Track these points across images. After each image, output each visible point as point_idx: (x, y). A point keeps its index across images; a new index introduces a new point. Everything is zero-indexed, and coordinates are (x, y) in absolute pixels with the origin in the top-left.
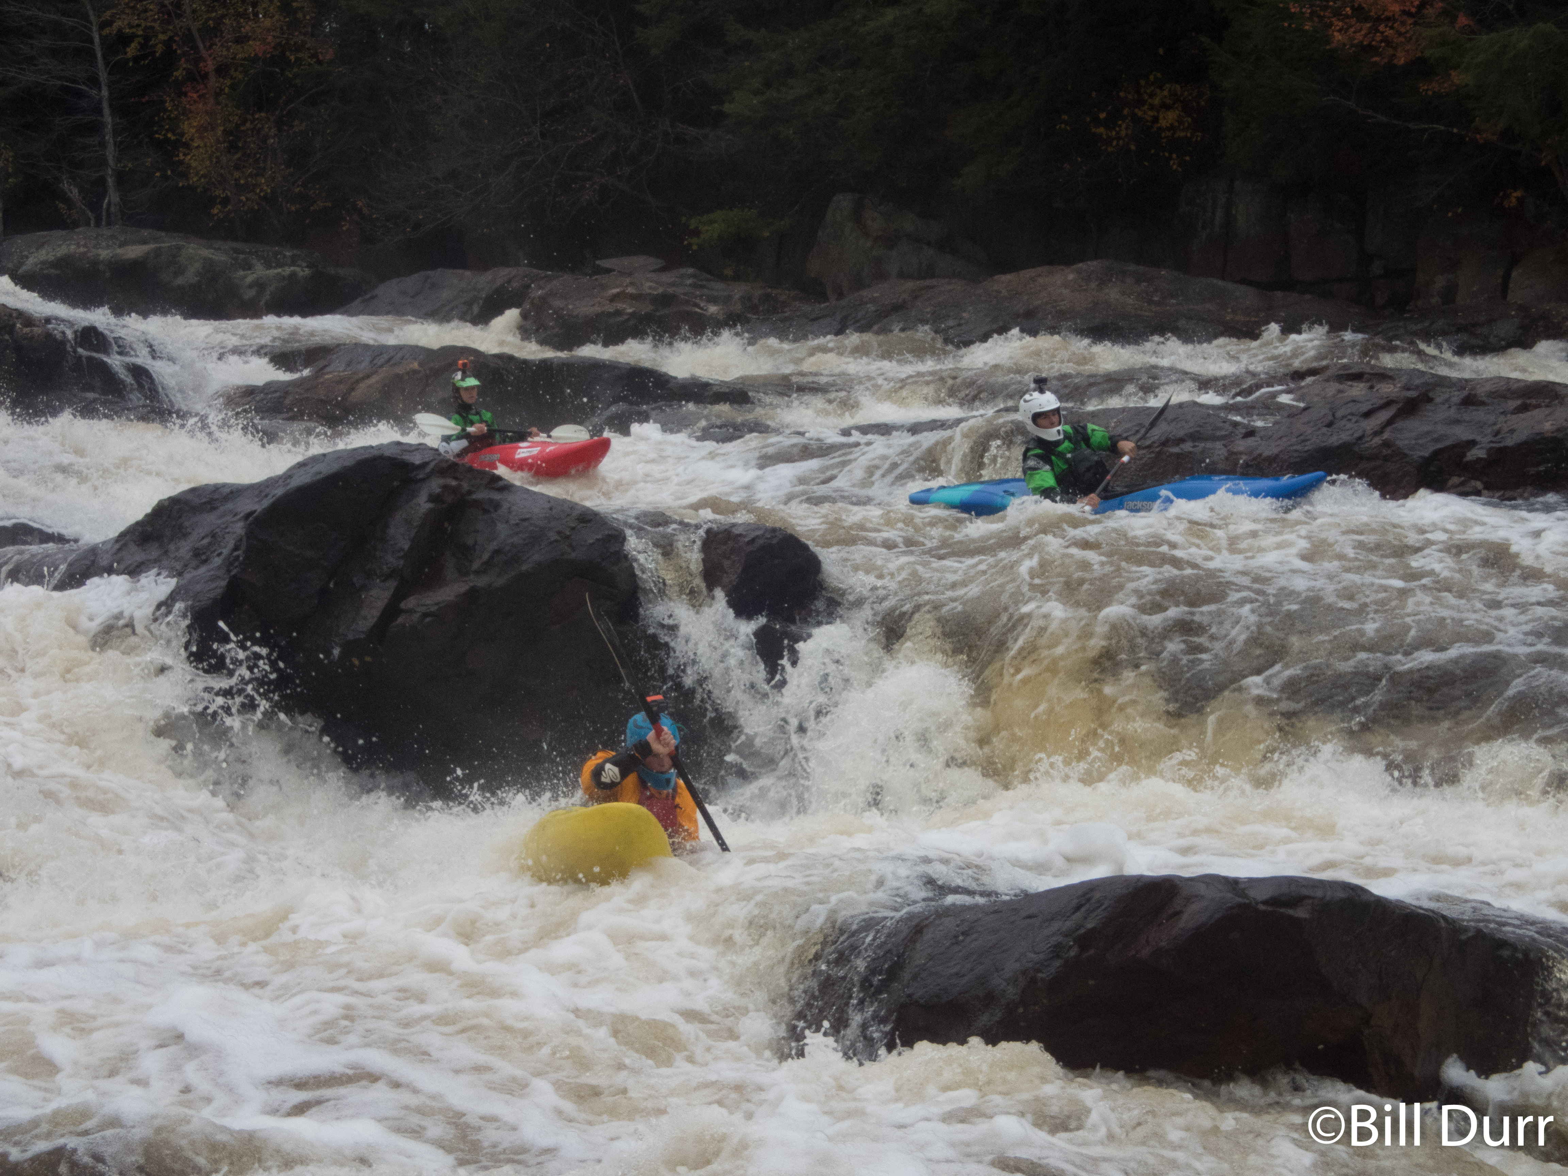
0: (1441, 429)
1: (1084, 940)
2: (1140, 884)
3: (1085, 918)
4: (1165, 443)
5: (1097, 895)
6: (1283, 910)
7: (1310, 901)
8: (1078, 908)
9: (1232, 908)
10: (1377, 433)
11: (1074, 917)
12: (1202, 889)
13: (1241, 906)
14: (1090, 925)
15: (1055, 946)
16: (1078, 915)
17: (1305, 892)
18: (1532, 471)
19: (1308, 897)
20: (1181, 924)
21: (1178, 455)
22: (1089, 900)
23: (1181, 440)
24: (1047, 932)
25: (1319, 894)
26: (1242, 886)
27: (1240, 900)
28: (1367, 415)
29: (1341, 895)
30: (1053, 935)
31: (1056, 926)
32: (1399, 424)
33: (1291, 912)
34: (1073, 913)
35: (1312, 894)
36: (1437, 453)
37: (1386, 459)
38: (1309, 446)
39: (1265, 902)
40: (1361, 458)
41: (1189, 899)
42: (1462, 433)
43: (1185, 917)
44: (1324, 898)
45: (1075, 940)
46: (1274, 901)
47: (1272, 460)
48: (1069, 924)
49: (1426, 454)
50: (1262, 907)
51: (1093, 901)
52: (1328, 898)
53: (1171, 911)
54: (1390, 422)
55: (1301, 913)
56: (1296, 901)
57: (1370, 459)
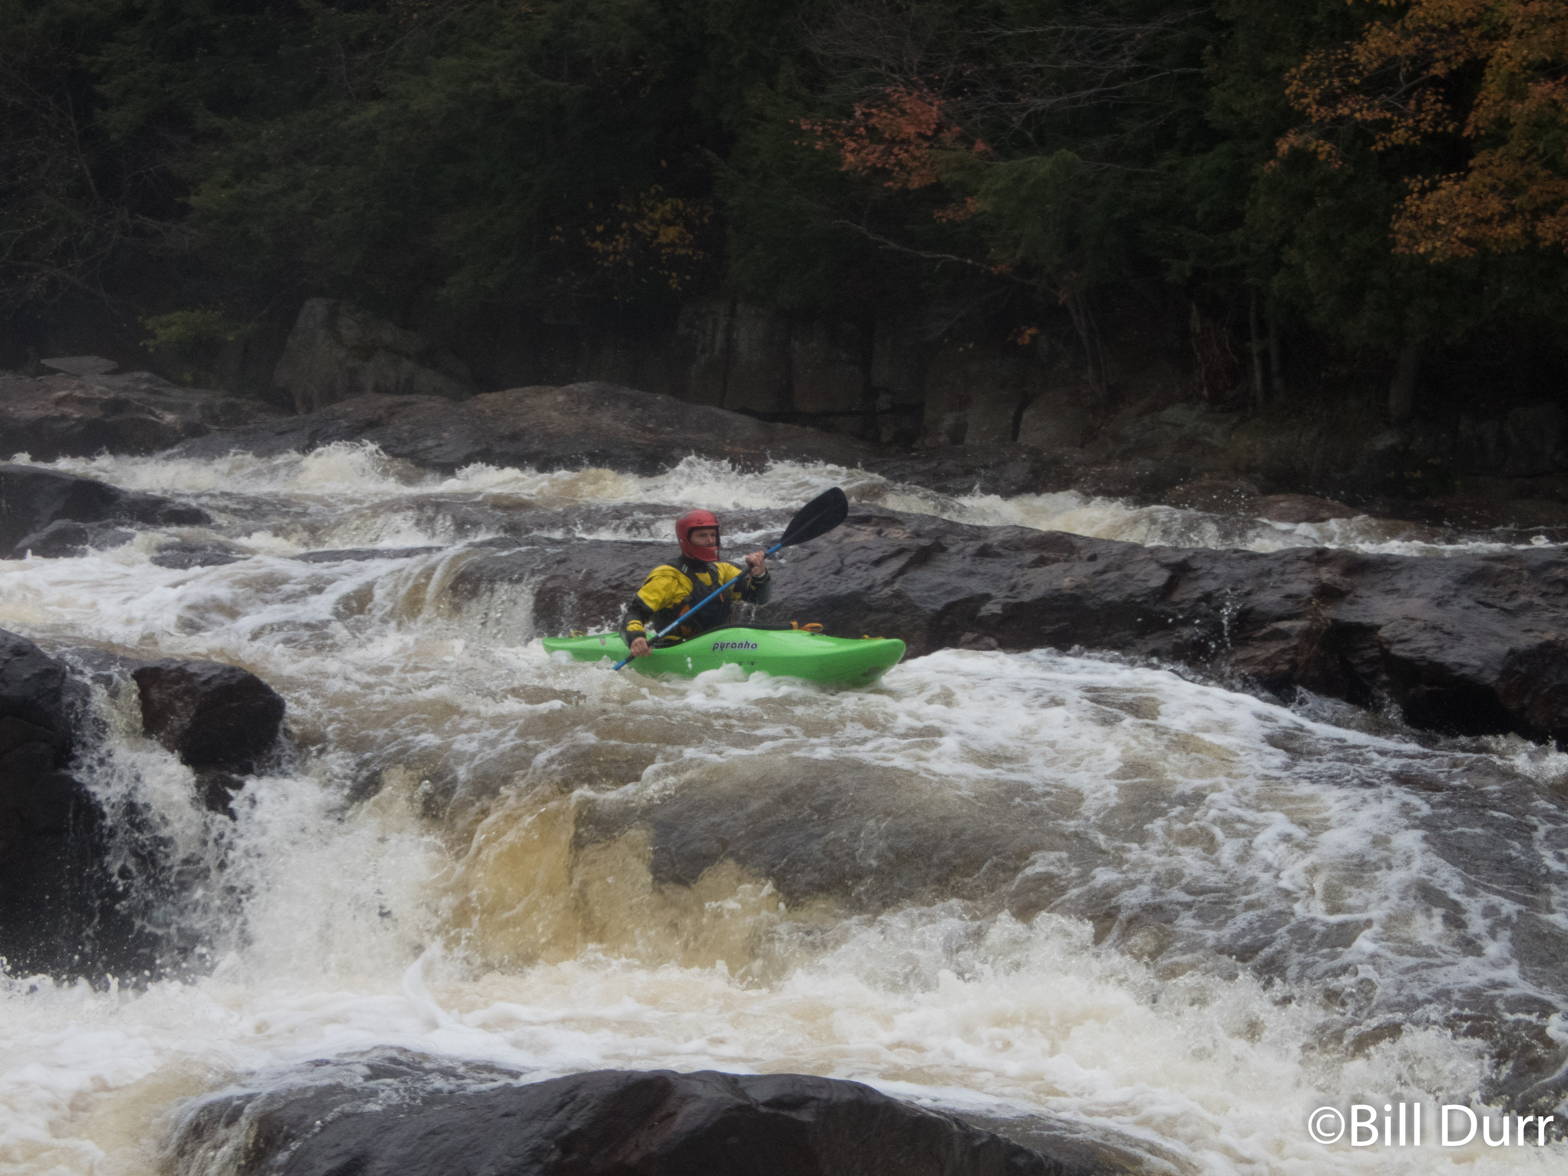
0: (956, 581)
1: (567, 1144)
2: (631, 1081)
3: (569, 1119)
5: (583, 1093)
6: (785, 1113)
7: (815, 1103)
8: (562, 1106)
9: (730, 1110)
10: (887, 583)
11: (557, 1117)
12: (698, 1088)
13: (740, 1108)
14: (574, 1127)
15: (534, 1149)
16: (562, 1115)
17: (810, 1093)
18: (1049, 629)
19: (813, 1098)
20: (675, 1127)
22: (573, 1099)
24: (526, 1133)
25: (825, 1095)
26: (741, 1085)
27: (740, 1101)
28: (878, 563)
29: (848, 1096)
30: (532, 1137)
31: (536, 1126)
32: (910, 574)
33: (794, 1115)
34: (556, 1113)
35: (817, 1095)
36: (949, 607)
37: (897, 611)
38: (815, 594)
39: (767, 1104)
40: (870, 609)
41: (685, 1099)
42: (976, 586)
43: (679, 1119)
44: (828, 1100)
45: (556, 1143)
46: (777, 1103)
48: (551, 1125)
49: (938, 607)
50: (763, 1110)
51: (578, 1099)
52: (834, 1099)
53: (664, 1112)
54: (901, 572)
55: (805, 1116)
56: (799, 1103)
57: (879, 610)
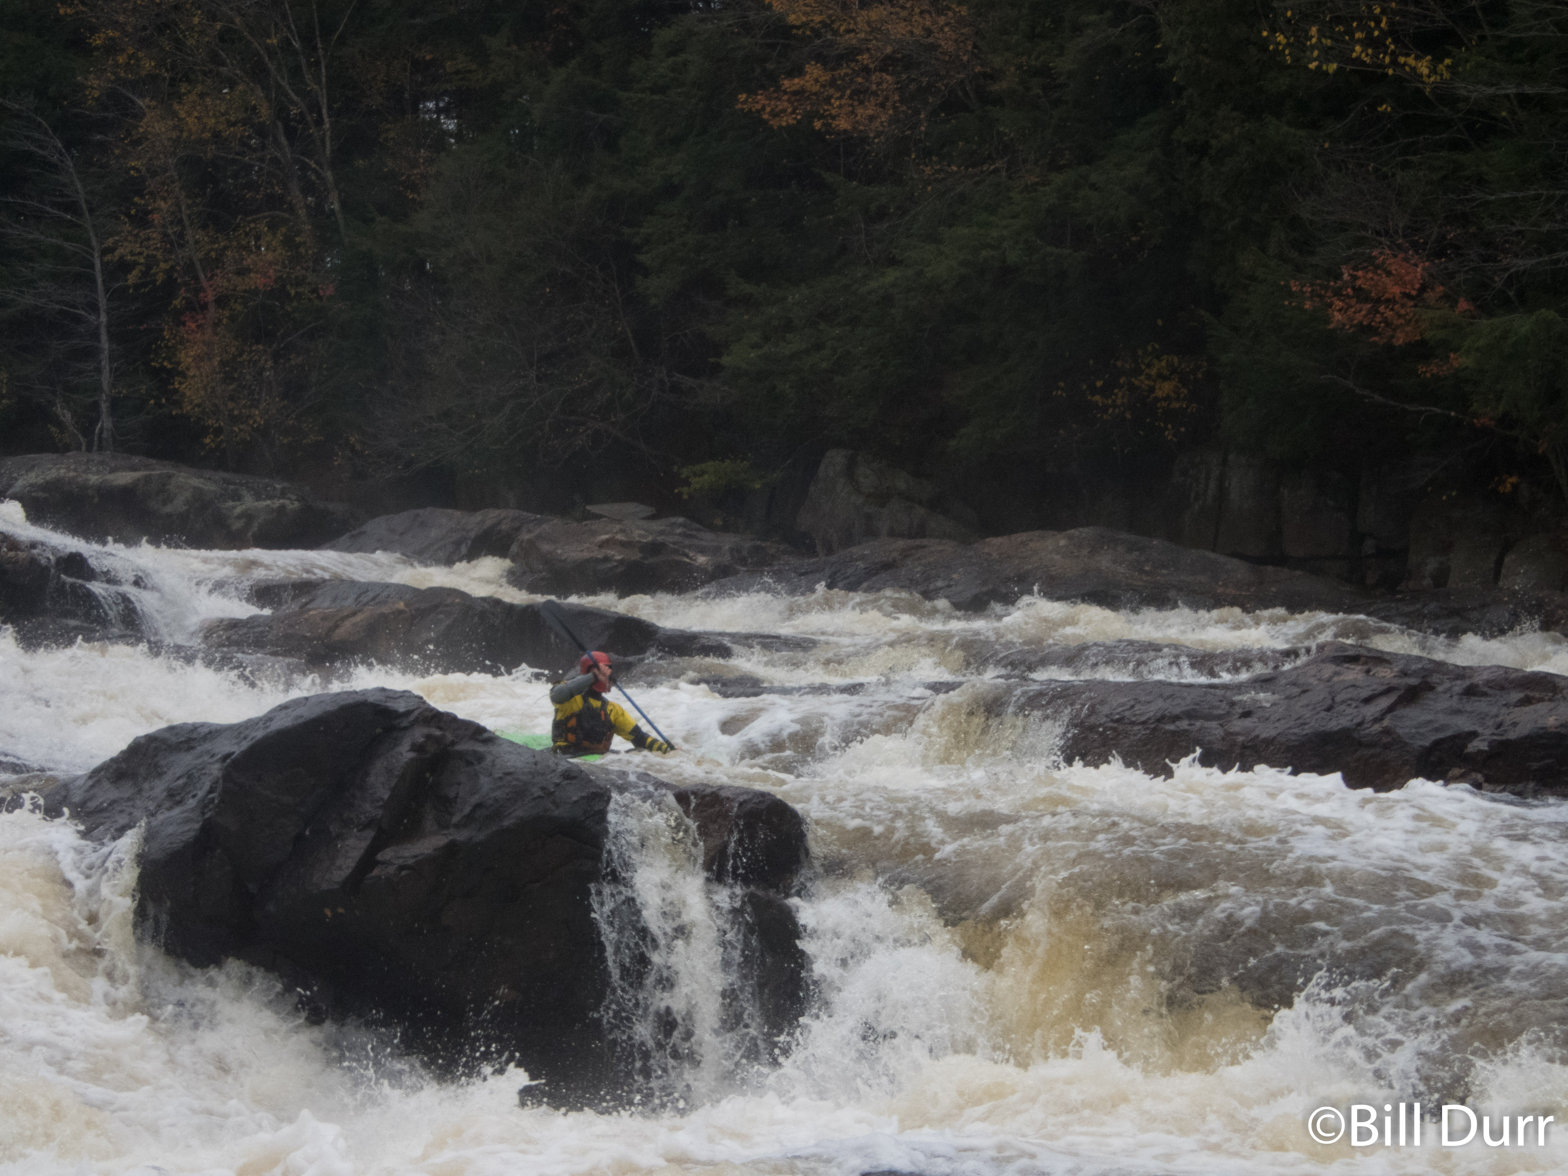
0: (1442, 719)
4: (1161, 719)
10: (1376, 720)
18: (1535, 765)
21: (1174, 733)
23: (1176, 718)
28: (1368, 700)
32: (1400, 712)
36: (1437, 743)
37: (1386, 746)
38: (1307, 730)
40: (1360, 744)
42: (1463, 724)
47: (1269, 742)
49: (1427, 743)
54: (1391, 709)
57: (1371, 745)
